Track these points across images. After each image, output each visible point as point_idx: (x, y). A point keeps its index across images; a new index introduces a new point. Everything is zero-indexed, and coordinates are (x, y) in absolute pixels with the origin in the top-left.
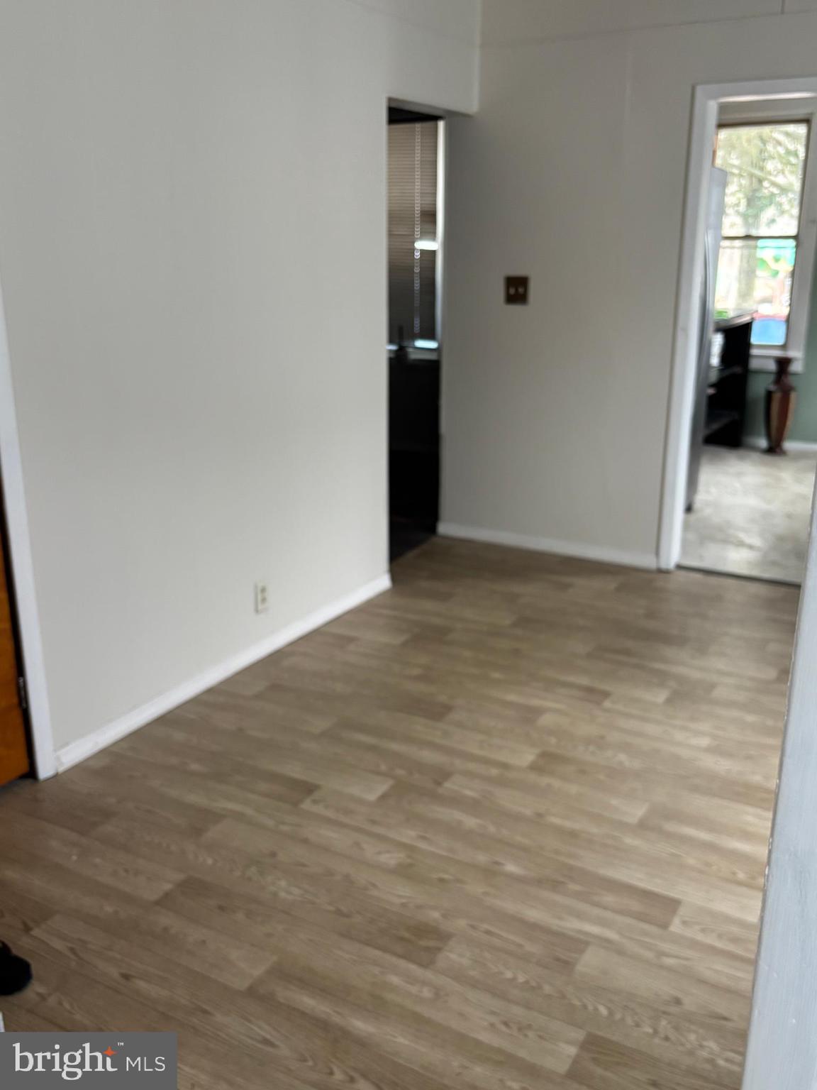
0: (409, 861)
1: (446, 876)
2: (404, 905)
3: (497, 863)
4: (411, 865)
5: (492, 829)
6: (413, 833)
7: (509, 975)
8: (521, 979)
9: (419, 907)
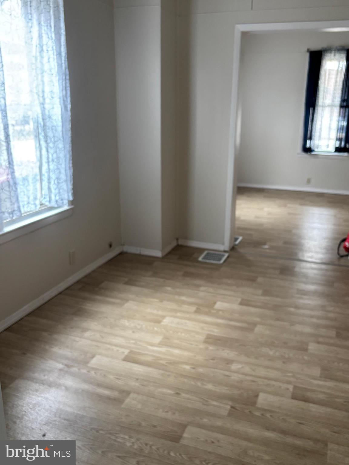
0: (229, 365)
1: (212, 361)
2: (223, 350)
3: (193, 368)
4: (228, 364)
5: (199, 384)
6: (233, 378)
7: (183, 334)
8: (179, 334)
9: (218, 350)
